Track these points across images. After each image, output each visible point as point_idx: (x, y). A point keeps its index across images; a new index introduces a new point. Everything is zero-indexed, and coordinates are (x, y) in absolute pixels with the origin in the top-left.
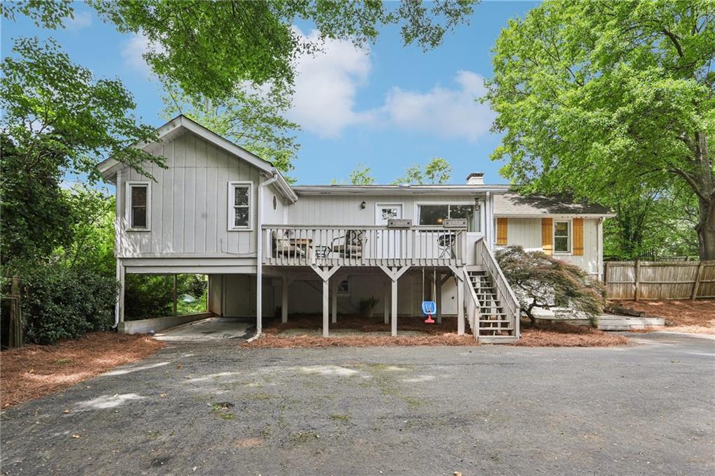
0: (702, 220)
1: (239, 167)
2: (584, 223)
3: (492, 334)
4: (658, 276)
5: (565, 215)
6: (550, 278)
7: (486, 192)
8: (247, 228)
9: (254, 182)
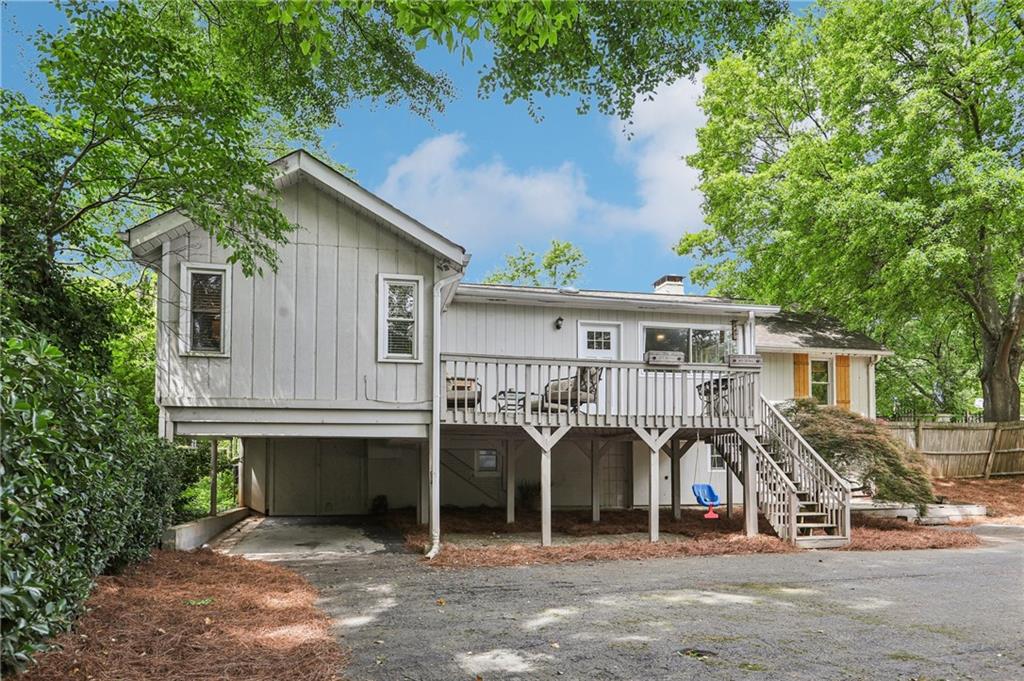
0: (989, 364)
1: (397, 251)
2: (851, 364)
3: (808, 535)
4: (944, 445)
5: (828, 351)
6: (870, 448)
7: (748, 312)
8: (413, 358)
9: (424, 279)
